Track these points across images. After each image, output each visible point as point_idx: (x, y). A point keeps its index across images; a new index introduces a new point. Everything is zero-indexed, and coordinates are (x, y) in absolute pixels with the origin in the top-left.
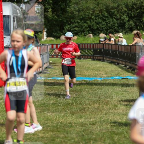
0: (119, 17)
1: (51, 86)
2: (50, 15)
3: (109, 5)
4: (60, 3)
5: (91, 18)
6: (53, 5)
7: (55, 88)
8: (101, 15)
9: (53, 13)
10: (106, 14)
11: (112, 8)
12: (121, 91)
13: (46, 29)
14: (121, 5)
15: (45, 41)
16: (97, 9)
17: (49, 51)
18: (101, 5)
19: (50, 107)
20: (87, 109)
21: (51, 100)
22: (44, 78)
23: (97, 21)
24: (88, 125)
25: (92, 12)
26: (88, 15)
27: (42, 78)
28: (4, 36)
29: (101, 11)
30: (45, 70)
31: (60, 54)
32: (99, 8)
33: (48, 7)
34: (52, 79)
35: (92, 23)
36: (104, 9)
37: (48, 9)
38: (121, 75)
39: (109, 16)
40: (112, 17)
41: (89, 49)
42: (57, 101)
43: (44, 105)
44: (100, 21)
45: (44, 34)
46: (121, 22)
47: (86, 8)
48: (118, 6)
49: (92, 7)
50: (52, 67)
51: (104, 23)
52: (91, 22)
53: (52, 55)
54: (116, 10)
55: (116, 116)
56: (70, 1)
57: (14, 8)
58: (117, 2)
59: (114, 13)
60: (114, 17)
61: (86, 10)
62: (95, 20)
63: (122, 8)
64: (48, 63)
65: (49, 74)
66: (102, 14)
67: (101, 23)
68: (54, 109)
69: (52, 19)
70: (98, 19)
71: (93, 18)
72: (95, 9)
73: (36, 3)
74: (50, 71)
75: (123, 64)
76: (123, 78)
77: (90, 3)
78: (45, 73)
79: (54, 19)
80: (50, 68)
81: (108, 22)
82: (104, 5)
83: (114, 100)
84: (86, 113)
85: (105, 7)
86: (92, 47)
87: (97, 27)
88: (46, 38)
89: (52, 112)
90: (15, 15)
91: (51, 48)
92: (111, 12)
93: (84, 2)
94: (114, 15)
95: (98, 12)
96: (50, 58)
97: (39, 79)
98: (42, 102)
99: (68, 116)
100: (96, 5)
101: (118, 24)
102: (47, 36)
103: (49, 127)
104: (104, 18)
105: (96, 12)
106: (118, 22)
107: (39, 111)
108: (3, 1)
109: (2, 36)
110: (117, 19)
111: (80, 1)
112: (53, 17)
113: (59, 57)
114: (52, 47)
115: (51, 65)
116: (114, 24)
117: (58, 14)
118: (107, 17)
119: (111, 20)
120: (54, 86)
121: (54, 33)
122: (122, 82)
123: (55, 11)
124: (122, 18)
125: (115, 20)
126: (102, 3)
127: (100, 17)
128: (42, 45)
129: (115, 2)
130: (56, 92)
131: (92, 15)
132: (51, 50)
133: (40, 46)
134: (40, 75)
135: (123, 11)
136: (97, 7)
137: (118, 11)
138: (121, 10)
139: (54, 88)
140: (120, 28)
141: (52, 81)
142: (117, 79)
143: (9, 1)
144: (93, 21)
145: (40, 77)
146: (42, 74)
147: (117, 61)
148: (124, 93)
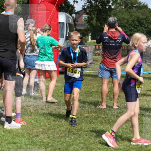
0: (147, 26)
1: (95, 77)
2: (94, 23)
3: (140, 17)
4: (103, 13)
5: (125, 26)
6: (97, 15)
7: (98, 79)
8: (133, 24)
9: (97, 22)
10: (137, 23)
11: (142, 19)
12: (148, 83)
13: (91, 33)
14: (149, 17)
15: (90, 43)
16: (131, 20)
17: (93, 50)
18: (134, 16)
19: (93, 94)
20: (122, 96)
21: (94, 88)
22: (89, 71)
23: (130, 28)
24: (122, 109)
25: (127, 21)
26: (124, 24)
27: (88, 71)
28: (59, 38)
29: (133, 21)
30: (89, 65)
31: (101, 53)
32: (132, 19)
33: (93, 16)
34: (95, 72)
35: (127, 30)
36: (136, 20)
37: (93, 18)
38: (148, 70)
39: (139, 25)
40: (142, 26)
41: (124, 50)
42: (99, 89)
43: (89, 93)
44: (132, 28)
45: (89, 38)
46: (149, 30)
47: (122, 18)
48: (146, 18)
49: (126, 18)
50: (95, 63)
51: (135, 30)
52: (125, 29)
53: (95, 54)
54: (144, 20)
55: (144, 102)
56: (110, 13)
57: (67, 17)
58: (146, 15)
59: (143, 23)
60: (143, 26)
61: (122, 20)
62: (129, 28)
63: (149, 19)
64: (92, 60)
65: (93, 68)
66: (135, 23)
67: (133, 30)
68: (96, 96)
69: (96, 26)
70: (131, 27)
71: (127, 26)
72: (129, 19)
73: (84, 13)
74: (93, 66)
75: (149, 62)
76: (150, 73)
77: (125, 15)
78: (89, 67)
79: (97, 26)
80: (93, 63)
81: (139, 30)
82: (136, 16)
83: (143, 89)
84: (121, 99)
85: (136, 18)
86: (126, 49)
87: (130, 33)
88: (91, 41)
89: (95, 98)
90: (67, 22)
91: (94, 48)
92: (141, 22)
93: (121, 14)
94: (143, 25)
95: (131, 22)
96: (94, 56)
97: (85, 72)
98: (87, 89)
99: (108, 101)
100: (130, 17)
101: (146, 31)
102: (92, 39)
103: (93, 110)
104: (136, 27)
105: (129, 22)
106: (146, 29)
107: (85, 96)
108: (59, 11)
109: (58, 37)
110: (145, 28)
111: (117, 13)
112: (97, 24)
113: (101, 55)
114: (96, 47)
115: (94, 61)
116: (143, 31)
117: (101, 22)
118: (138, 26)
119: (141, 28)
120: (96, 78)
121: (97, 37)
122: (149, 76)
123: (98, 20)
124: (149, 27)
125: (144, 28)
126: (134, 15)
127: (132, 25)
128: (87, 45)
129: (144, 14)
130: (98, 82)
131: (126, 23)
132: (95, 50)
133: (87, 46)
134: (86, 69)
135: (150, 21)
136: (130, 18)
137: (146, 22)
138: (149, 21)
139: (96, 79)
140: (147, 34)
141: (95, 74)
142: (145, 74)
143: (63, 12)
144: (127, 28)
145: (86, 70)
146: (87, 68)
147: (145, 60)
148: (150, 84)
